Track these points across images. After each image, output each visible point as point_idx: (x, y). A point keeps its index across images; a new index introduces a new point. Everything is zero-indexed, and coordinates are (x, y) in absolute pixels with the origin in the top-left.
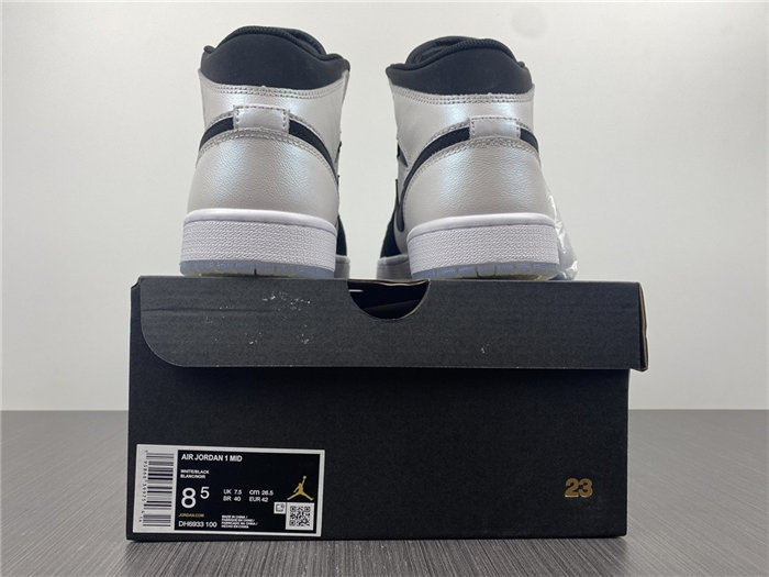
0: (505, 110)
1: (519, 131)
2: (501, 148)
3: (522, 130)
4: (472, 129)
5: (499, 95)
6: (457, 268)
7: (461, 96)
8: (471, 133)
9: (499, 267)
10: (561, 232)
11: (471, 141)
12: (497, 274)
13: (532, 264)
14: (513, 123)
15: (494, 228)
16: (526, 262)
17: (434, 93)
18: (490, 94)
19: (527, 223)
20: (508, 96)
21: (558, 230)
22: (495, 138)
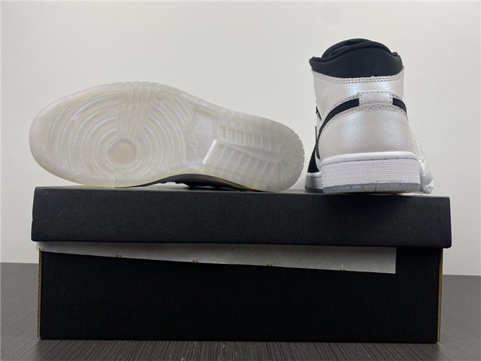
0: (383, 86)
1: (392, 100)
2: (379, 111)
3: (394, 99)
4: (360, 100)
5: (379, 77)
6: (351, 186)
7: (354, 79)
8: (360, 102)
9: (378, 186)
10: (423, 161)
11: (360, 107)
12: (378, 190)
13: (400, 184)
14: (388, 95)
15: (374, 161)
16: (396, 183)
17: (337, 77)
18: (373, 77)
19: (397, 158)
20: (385, 77)
21: (420, 161)
22: (376, 105)
